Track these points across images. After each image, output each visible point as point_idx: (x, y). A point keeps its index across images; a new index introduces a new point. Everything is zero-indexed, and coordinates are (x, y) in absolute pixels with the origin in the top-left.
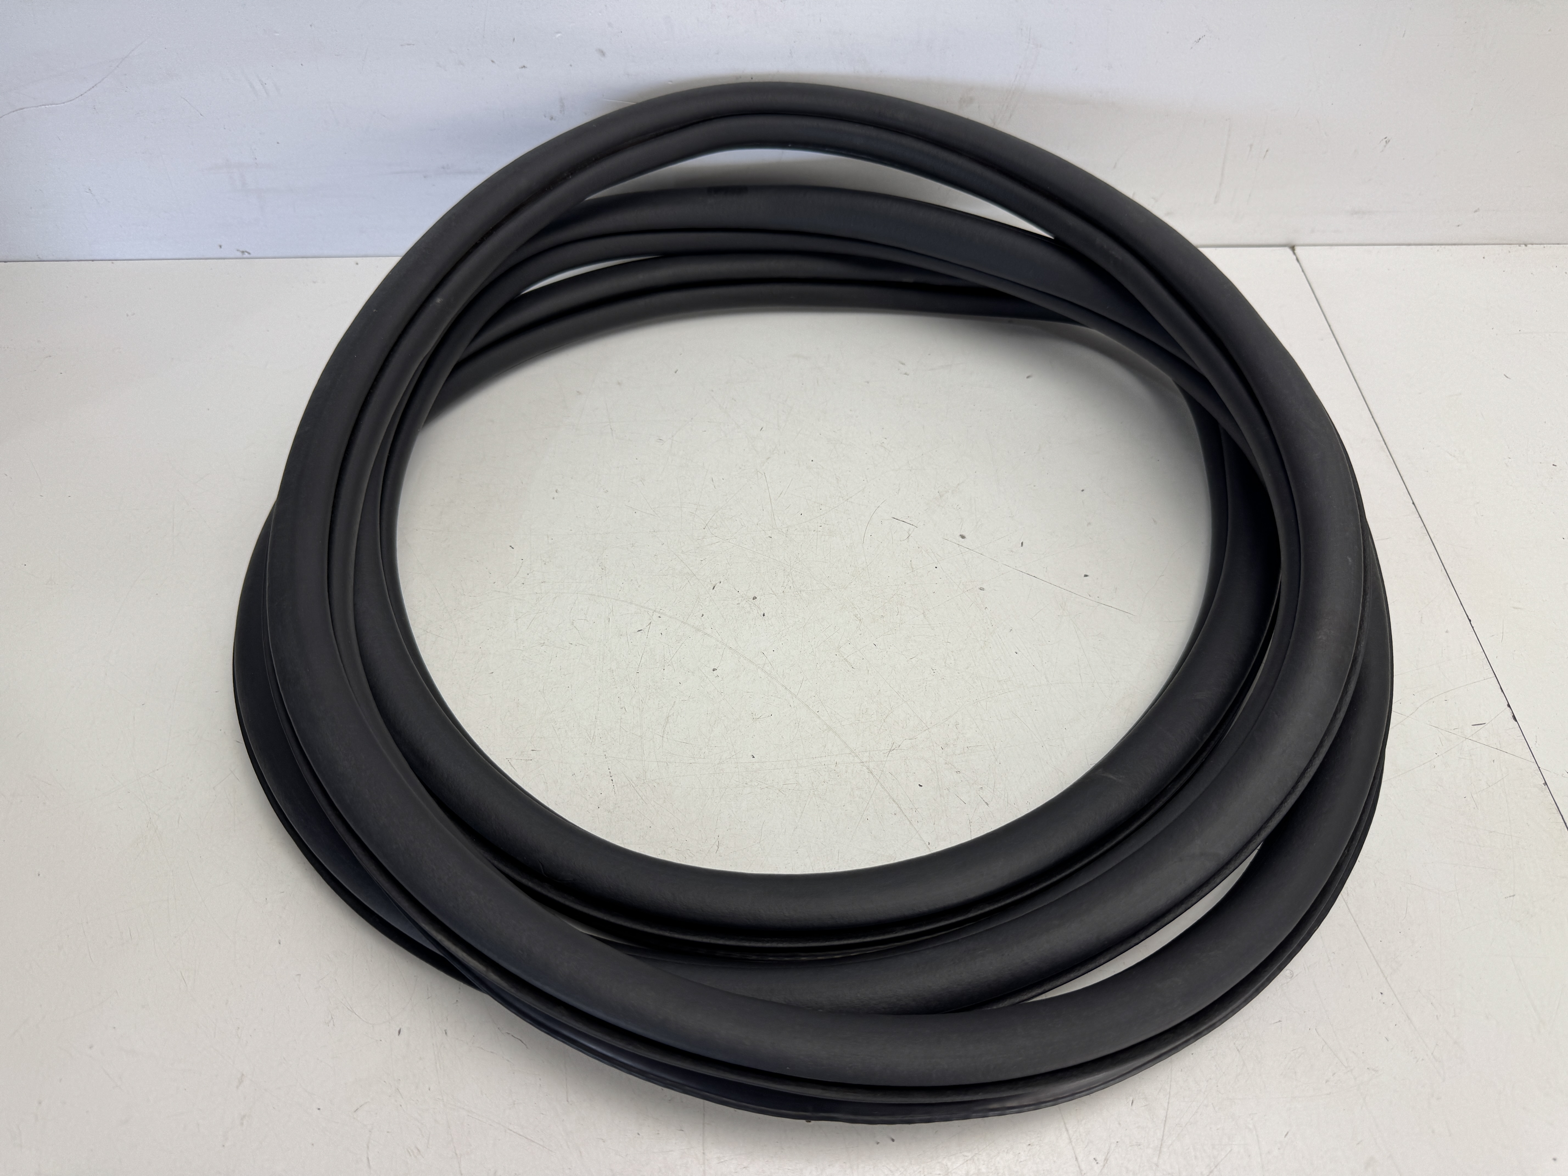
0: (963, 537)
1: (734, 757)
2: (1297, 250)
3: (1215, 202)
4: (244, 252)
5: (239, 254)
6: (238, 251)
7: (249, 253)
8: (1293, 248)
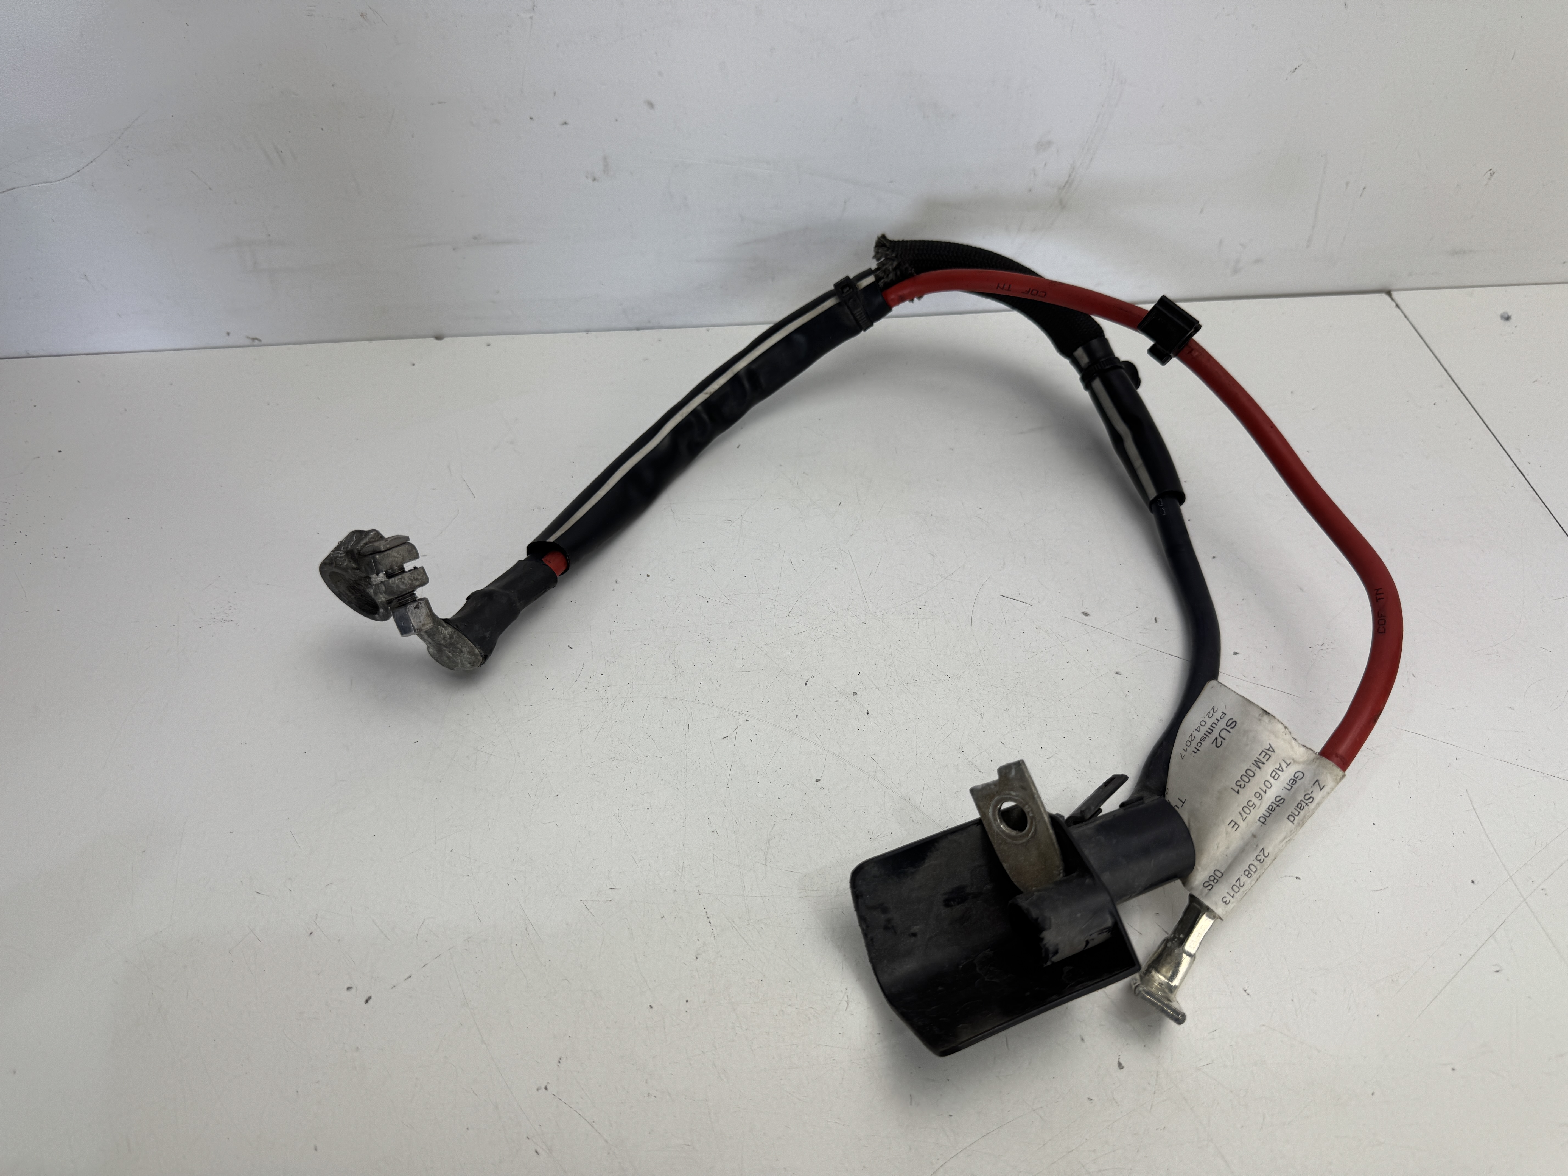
0: (1086, 614)
2: (1395, 294)
3: (1308, 246)
4: (254, 339)
5: (249, 342)
6: (248, 338)
7: (259, 340)
8: (1389, 293)
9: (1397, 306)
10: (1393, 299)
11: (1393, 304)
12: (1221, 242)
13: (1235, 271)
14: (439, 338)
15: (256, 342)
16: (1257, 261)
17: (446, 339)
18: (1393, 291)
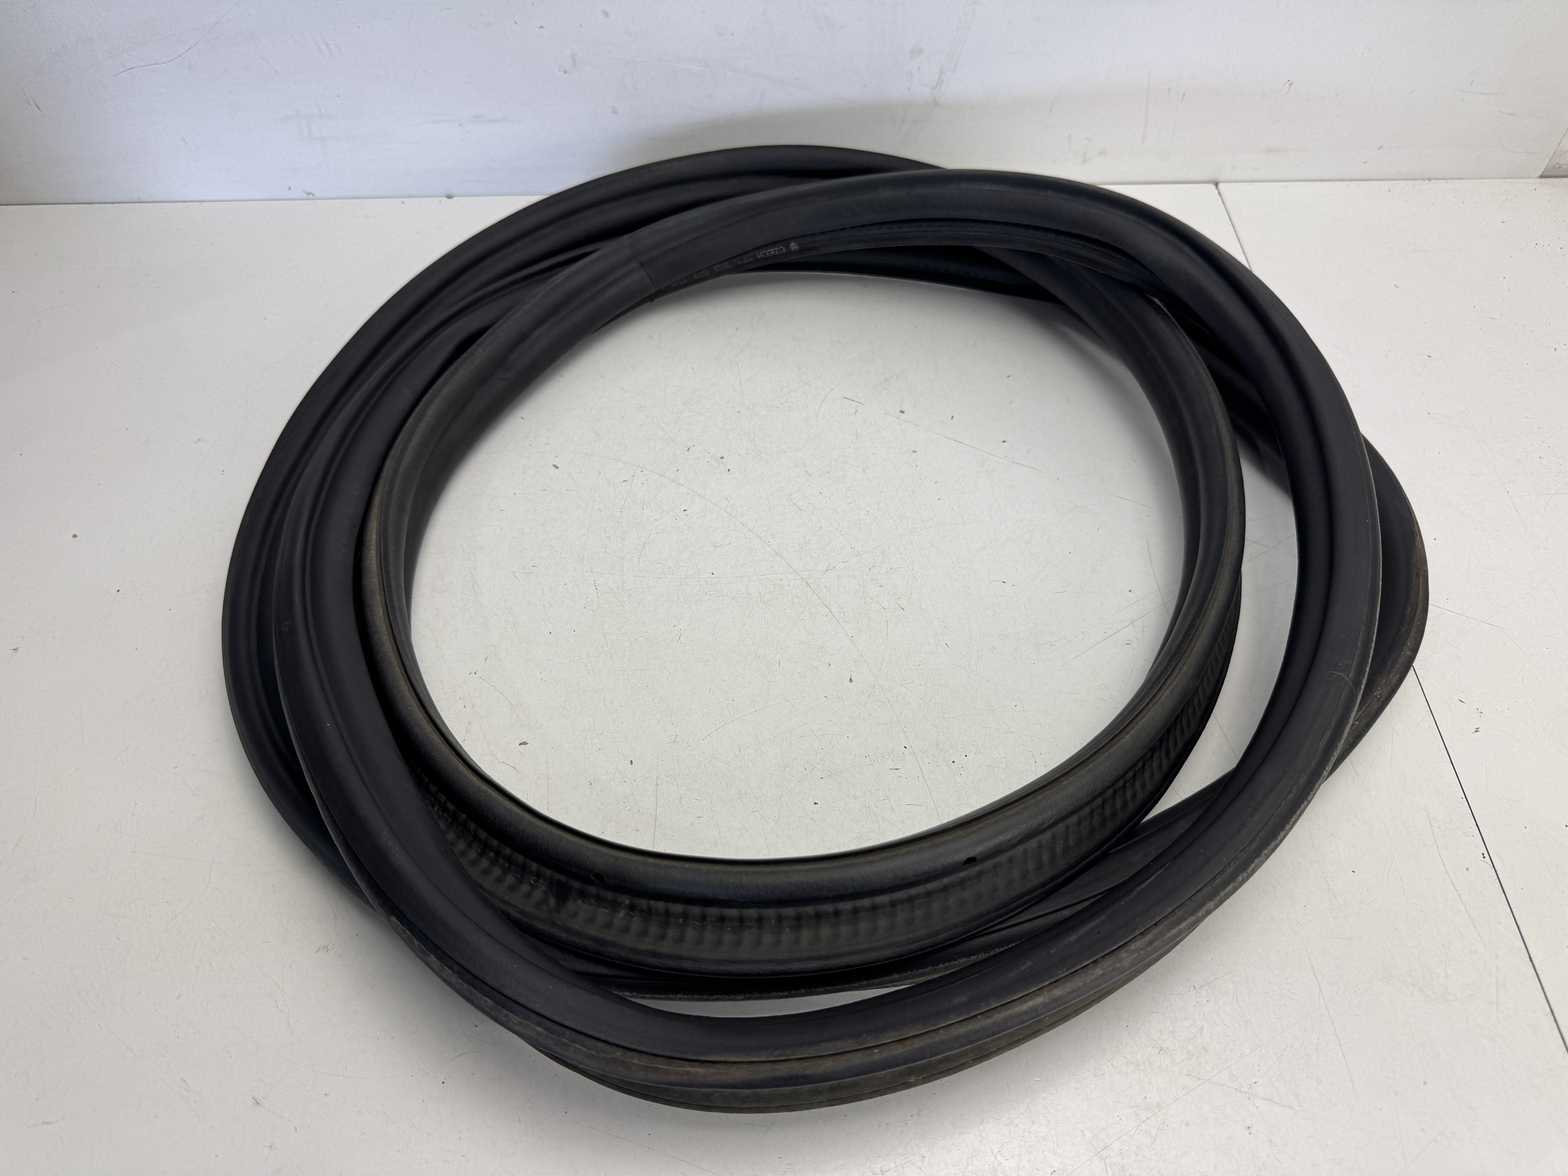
0: (902, 412)
1: (697, 574)
2: (1221, 186)
3: (1143, 142)
4: (309, 194)
5: (305, 196)
6: (304, 192)
7: (313, 195)
8: (1216, 184)
9: (1220, 193)
10: (1217, 188)
11: (1217, 192)
12: (1069, 136)
13: (1085, 161)
14: (450, 197)
15: (311, 196)
16: (1101, 153)
17: (455, 198)
18: (1220, 182)
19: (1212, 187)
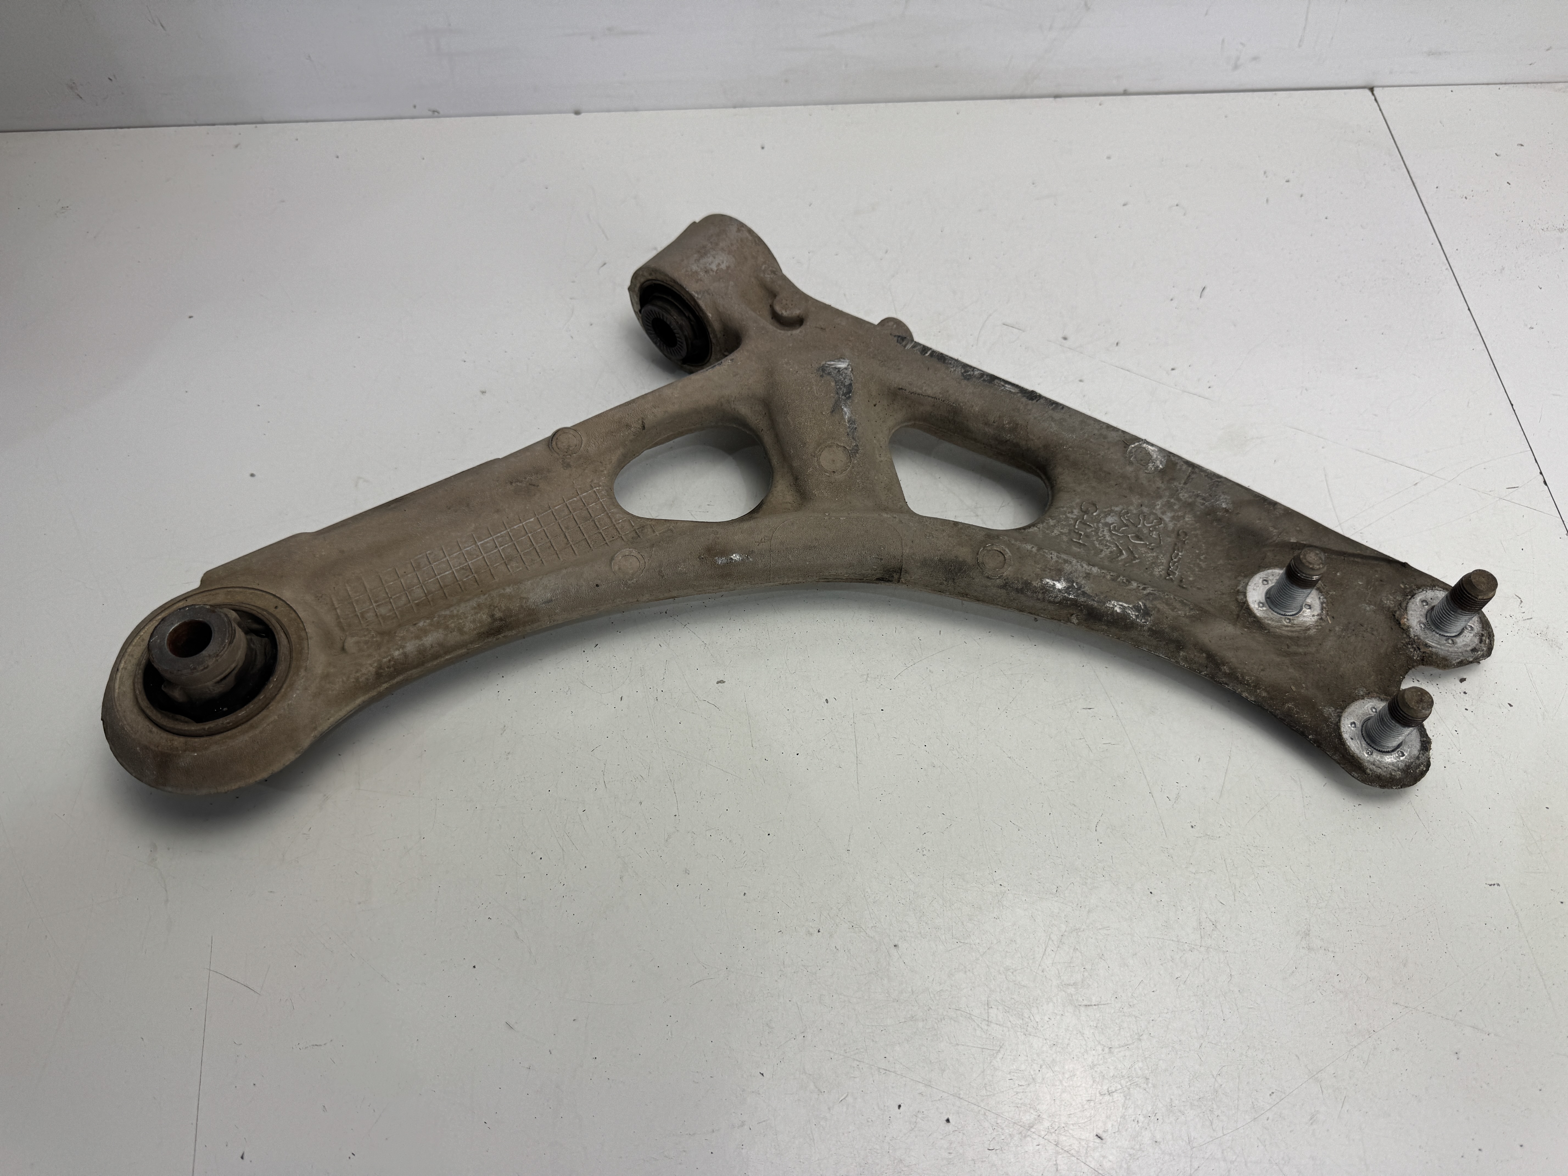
0: (1065, 339)
2: (1376, 91)
3: (1300, 46)
4: (434, 111)
5: (430, 113)
6: (429, 110)
7: (438, 112)
8: (1372, 89)
9: (1376, 100)
10: (1373, 94)
11: (1373, 98)
12: (1223, 41)
13: (1236, 67)
14: (577, 113)
15: (436, 114)
16: (1255, 59)
17: (583, 114)
18: (1376, 87)
19: (1369, 93)
